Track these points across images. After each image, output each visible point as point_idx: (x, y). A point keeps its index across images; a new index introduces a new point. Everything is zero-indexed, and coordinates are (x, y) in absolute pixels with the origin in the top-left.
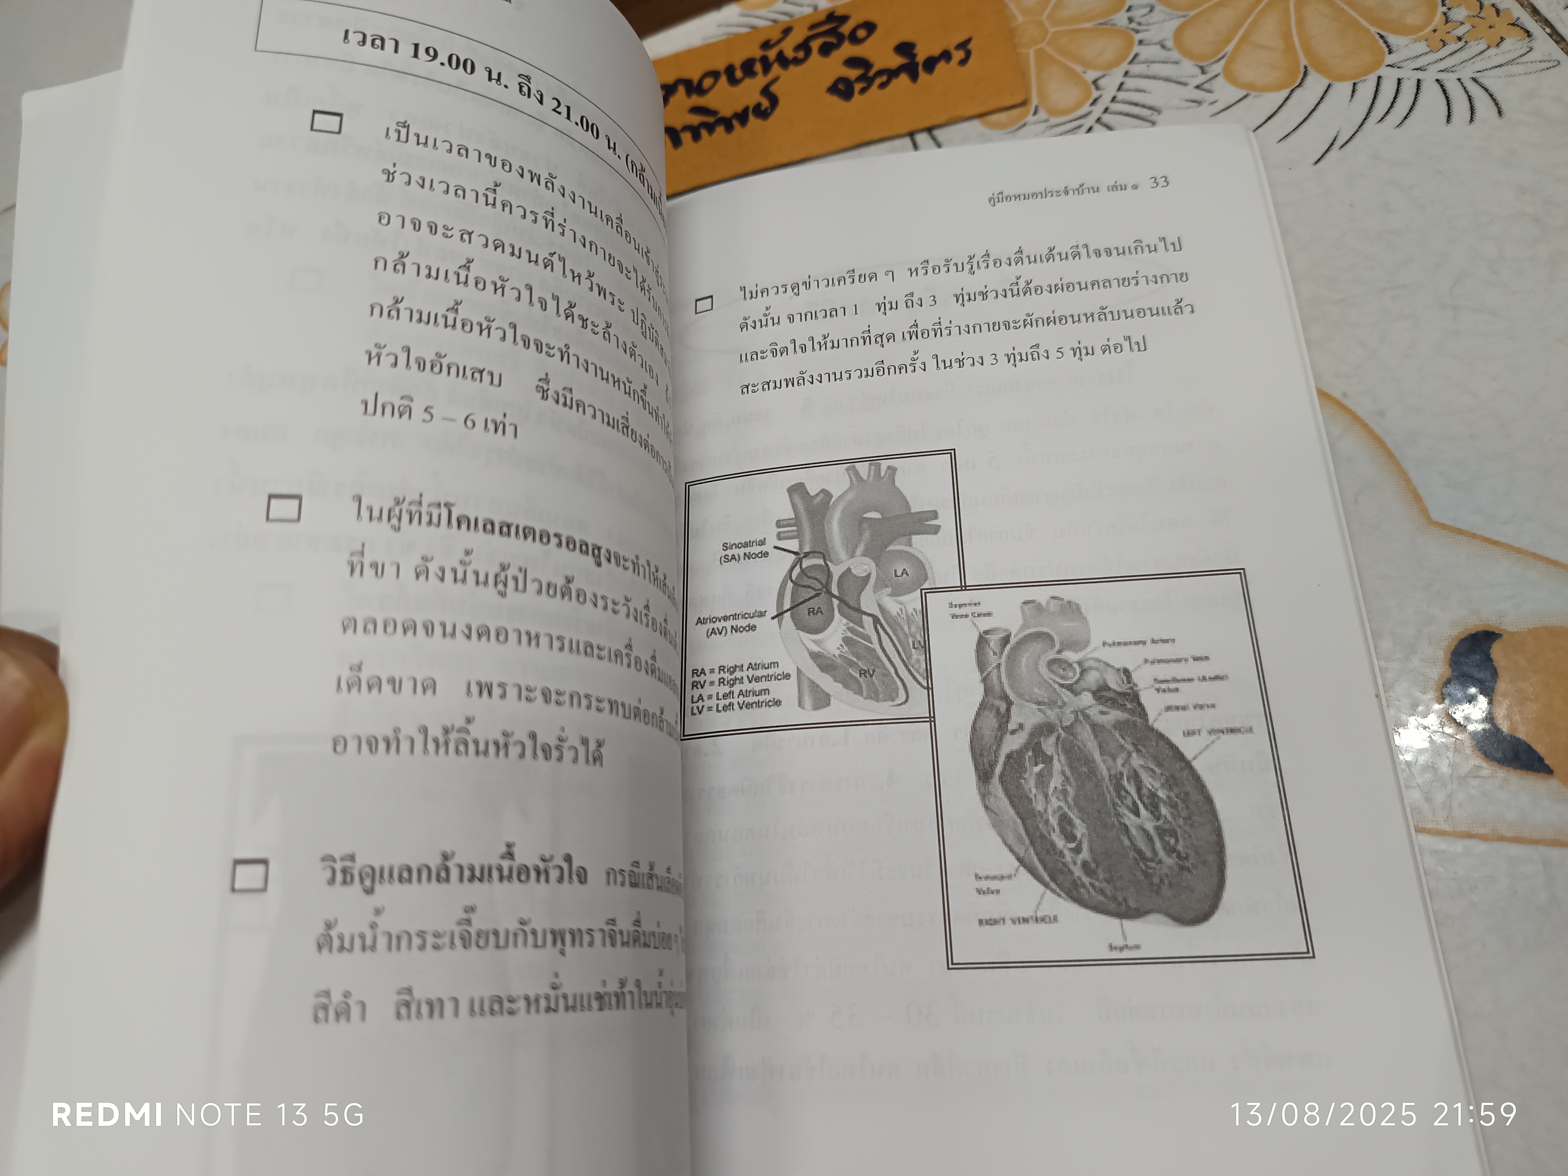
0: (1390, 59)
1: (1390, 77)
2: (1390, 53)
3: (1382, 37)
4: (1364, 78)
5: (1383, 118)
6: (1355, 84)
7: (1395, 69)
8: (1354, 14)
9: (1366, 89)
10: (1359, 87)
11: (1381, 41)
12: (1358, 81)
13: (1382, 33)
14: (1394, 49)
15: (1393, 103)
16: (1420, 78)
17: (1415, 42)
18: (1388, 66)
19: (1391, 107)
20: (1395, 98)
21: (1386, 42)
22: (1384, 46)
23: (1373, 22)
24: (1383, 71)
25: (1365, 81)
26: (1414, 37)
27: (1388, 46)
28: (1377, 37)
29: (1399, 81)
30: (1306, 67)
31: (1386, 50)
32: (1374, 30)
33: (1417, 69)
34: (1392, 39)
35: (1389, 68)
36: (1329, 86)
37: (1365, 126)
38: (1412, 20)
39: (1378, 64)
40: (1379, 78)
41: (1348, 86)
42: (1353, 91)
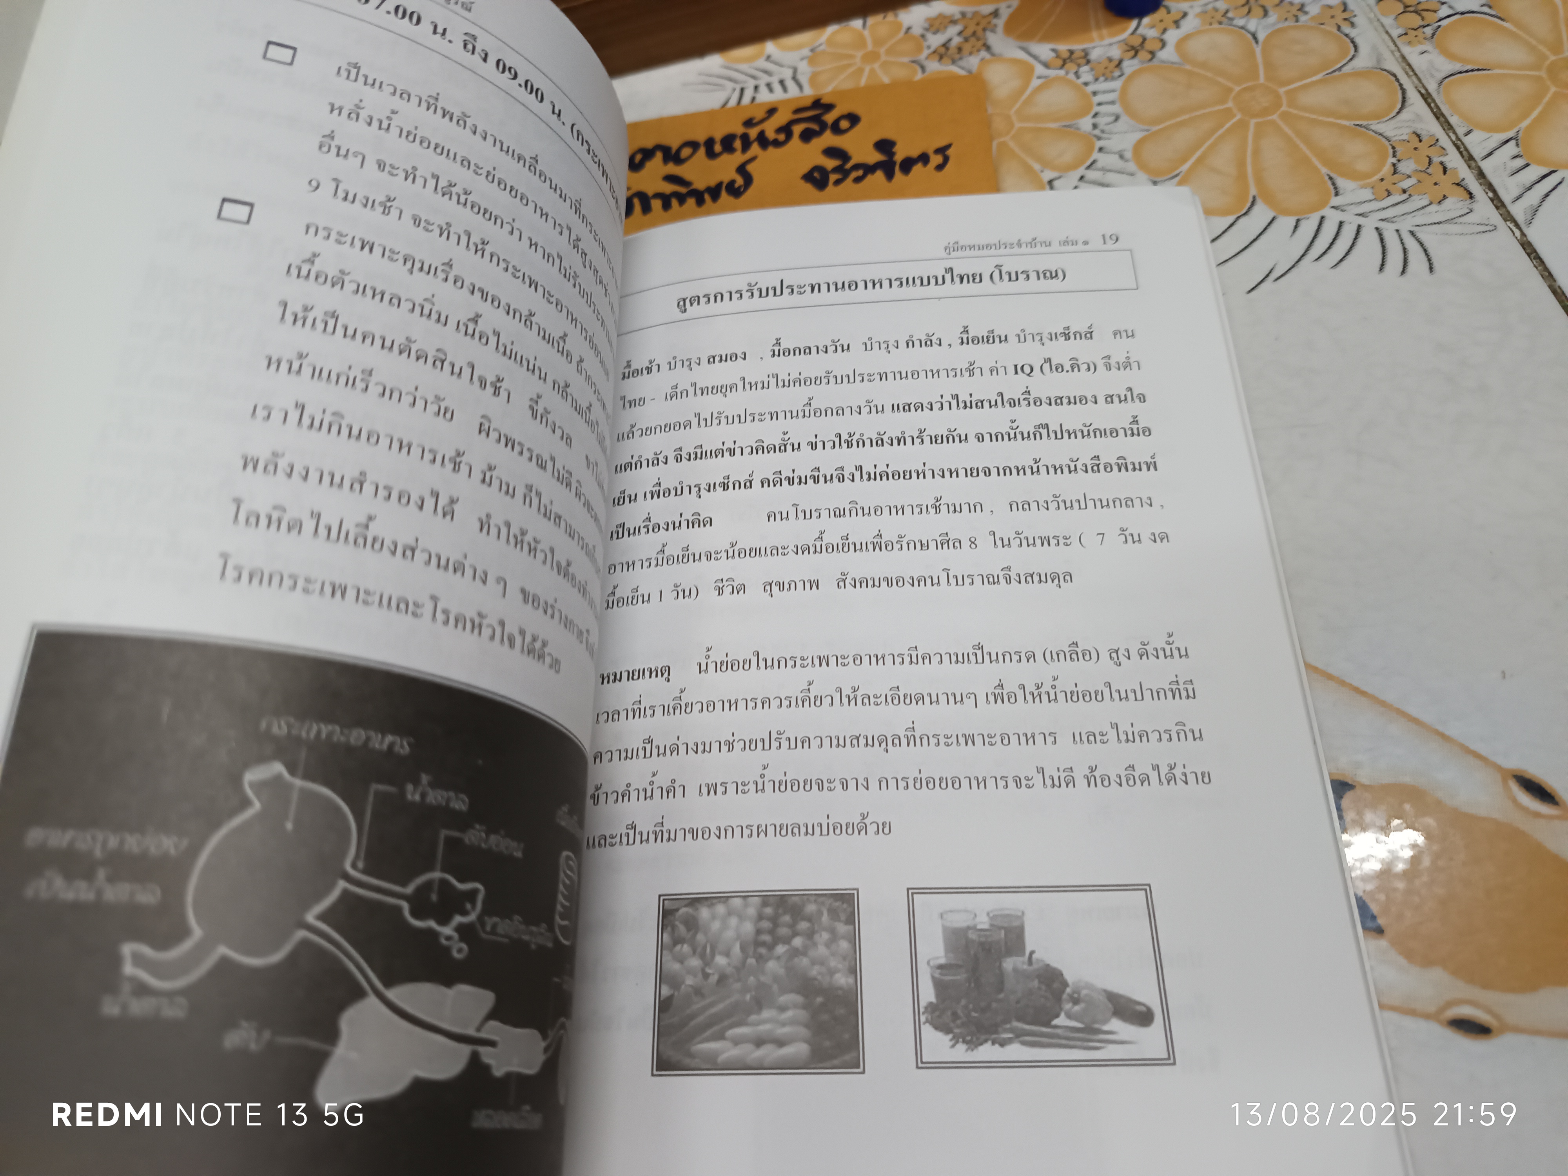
0: (1335, 201)
1: (1333, 218)
2: (1337, 194)
3: (1331, 178)
4: (1308, 216)
5: (1319, 258)
6: (1298, 221)
7: (1338, 212)
8: (1308, 152)
9: (1308, 227)
10: (1303, 224)
11: (1329, 183)
12: (1303, 217)
13: (1332, 175)
14: (1341, 192)
15: (1332, 244)
16: (1360, 223)
17: (1362, 188)
18: (1333, 207)
19: (1329, 248)
20: (1335, 239)
21: (1334, 184)
22: (1332, 187)
23: (1326, 163)
24: (1327, 212)
25: (1308, 218)
26: (1362, 183)
27: (1336, 188)
28: (1327, 178)
29: (1341, 224)
30: (1254, 197)
31: (1333, 192)
32: (1324, 170)
33: (1360, 215)
34: (1341, 182)
35: (1333, 209)
36: (1273, 219)
37: (1301, 263)
38: (1362, 166)
39: (1323, 204)
40: (1323, 217)
41: (1292, 221)
42: (1296, 227)
